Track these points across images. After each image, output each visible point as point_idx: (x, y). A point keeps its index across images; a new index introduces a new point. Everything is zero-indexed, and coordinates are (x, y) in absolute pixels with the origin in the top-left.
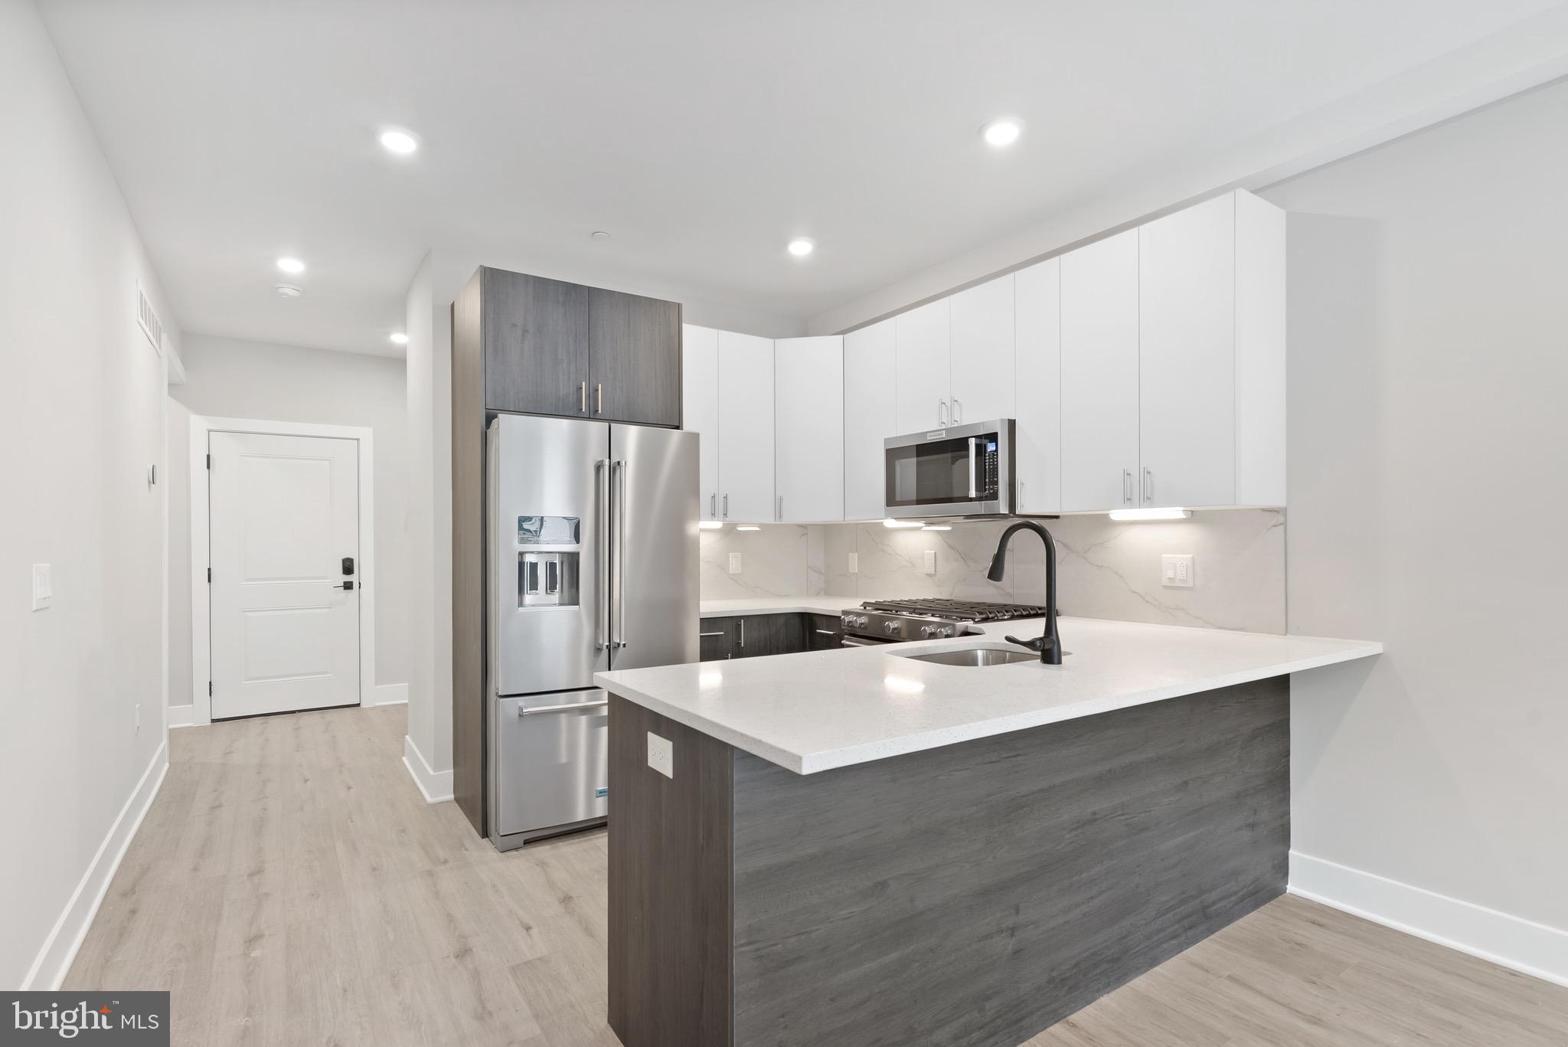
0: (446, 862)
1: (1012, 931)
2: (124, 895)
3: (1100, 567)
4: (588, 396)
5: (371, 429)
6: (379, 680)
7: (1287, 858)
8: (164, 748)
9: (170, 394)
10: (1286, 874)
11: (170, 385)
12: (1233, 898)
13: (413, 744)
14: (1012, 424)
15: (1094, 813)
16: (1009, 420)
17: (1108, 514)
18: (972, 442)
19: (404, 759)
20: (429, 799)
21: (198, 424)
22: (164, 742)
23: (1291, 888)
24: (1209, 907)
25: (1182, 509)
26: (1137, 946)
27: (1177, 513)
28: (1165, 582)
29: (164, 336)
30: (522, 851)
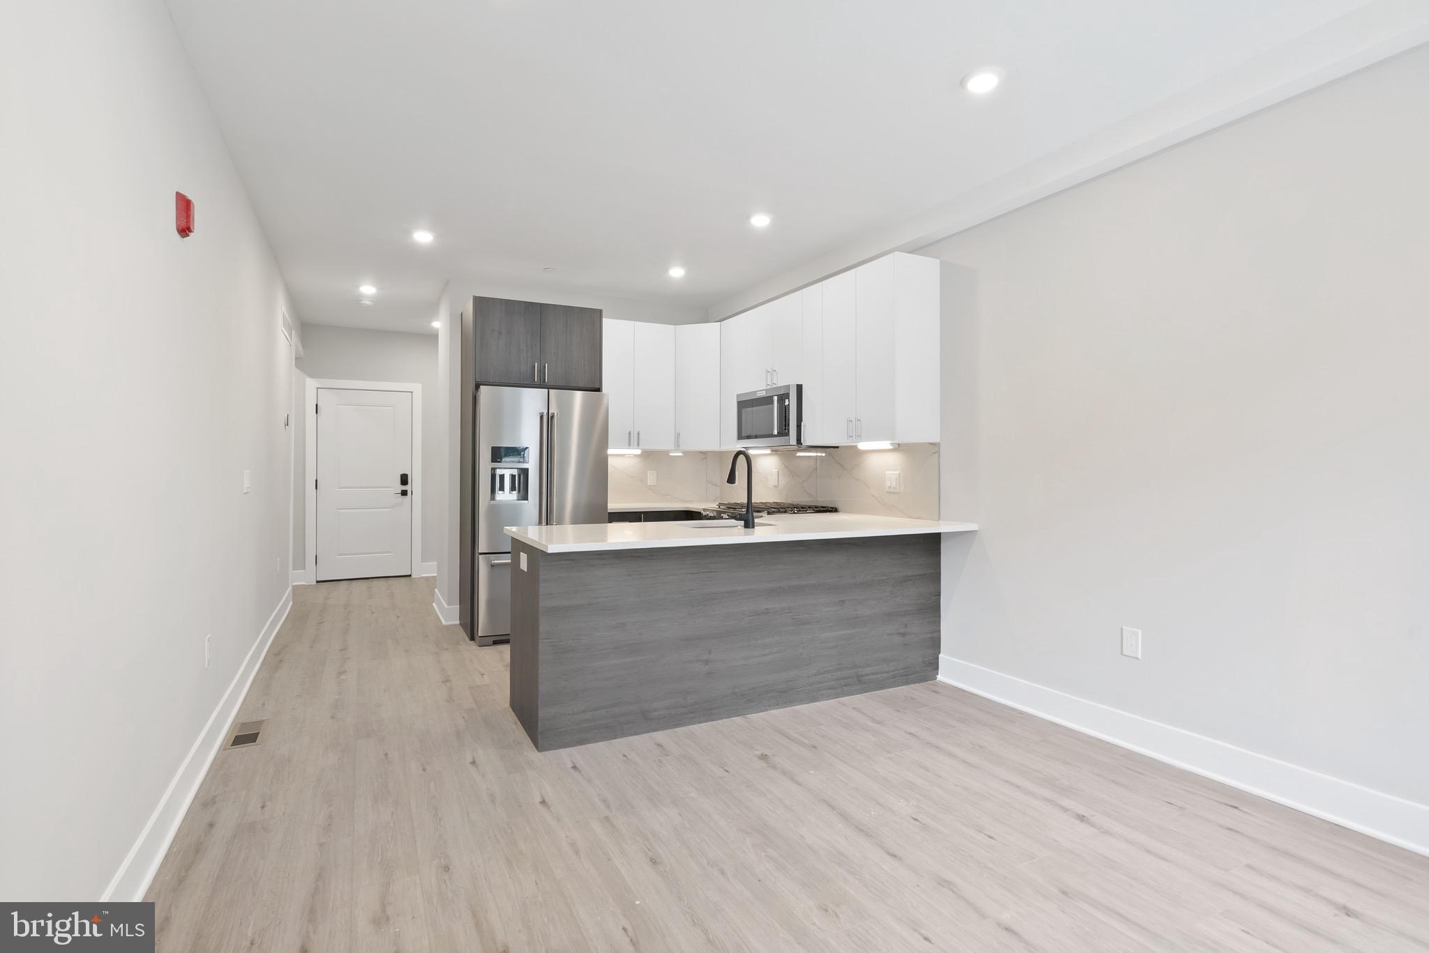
0: (447, 649)
1: (707, 662)
2: (276, 655)
3: (858, 480)
4: (539, 371)
5: (421, 385)
6: (424, 559)
7: (938, 658)
8: (289, 594)
9: (297, 366)
10: (937, 668)
11: (296, 358)
12: (885, 675)
13: (439, 594)
14: (799, 388)
15: (767, 609)
16: (797, 385)
17: (856, 446)
18: (776, 398)
19: (434, 604)
20: (444, 622)
21: (311, 384)
22: (290, 588)
23: (940, 677)
24: (862, 676)
25: (889, 442)
26: (801, 688)
27: (886, 445)
28: (887, 489)
29: (293, 332)
30: (491, 647)
